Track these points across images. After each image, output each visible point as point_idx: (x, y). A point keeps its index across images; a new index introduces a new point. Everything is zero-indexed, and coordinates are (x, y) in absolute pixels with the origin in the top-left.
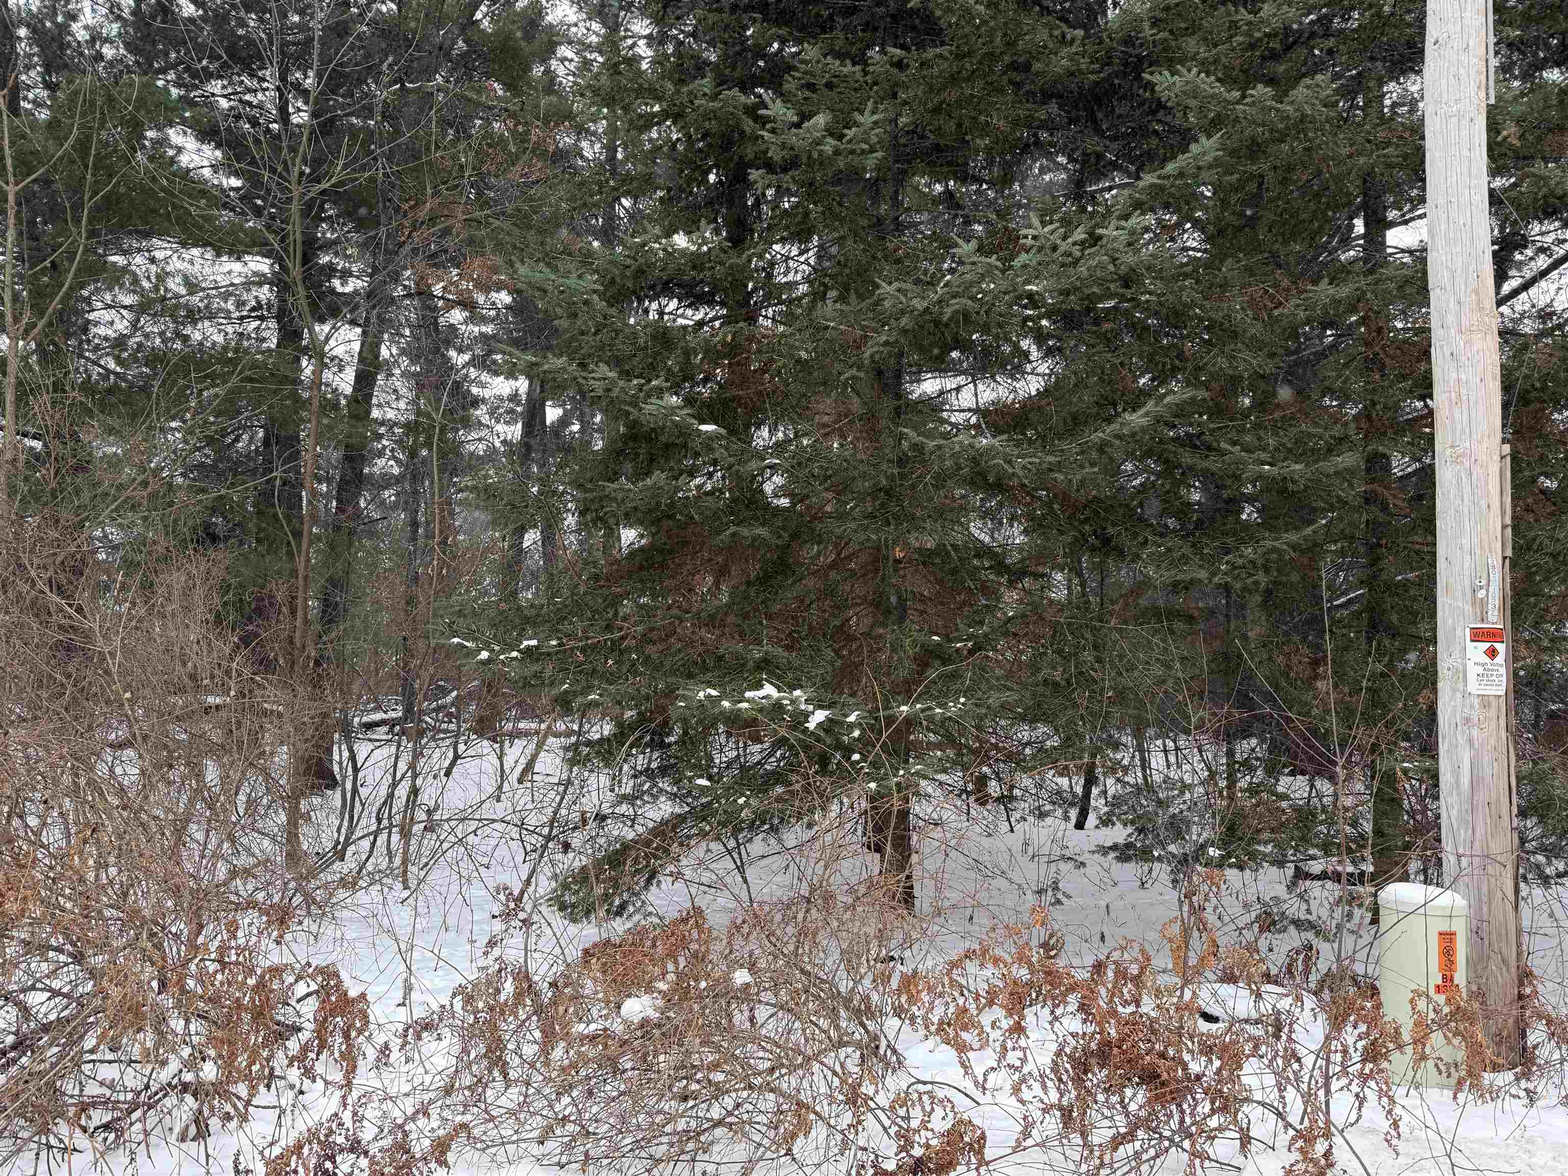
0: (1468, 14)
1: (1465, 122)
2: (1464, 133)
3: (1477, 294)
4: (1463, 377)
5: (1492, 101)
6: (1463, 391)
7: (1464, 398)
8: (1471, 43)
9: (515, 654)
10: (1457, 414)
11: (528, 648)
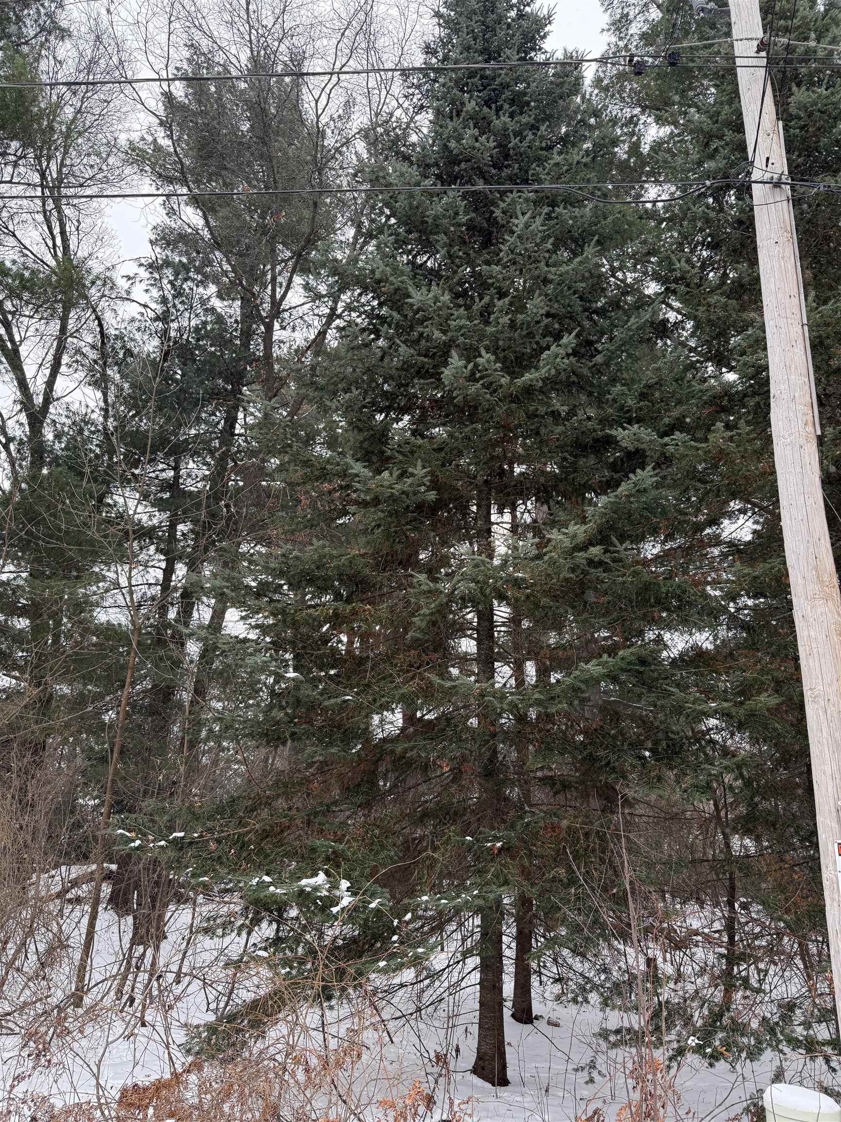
0: (793, 377)
1: (797, 448)
2: (797, 456)
3: (817, 571)
4: (812, 633)
5: (819, 433)
6: (814, 645)
7: (815, 650)
8: (797, 395)
9: (163, 843)
10: (811, 664)
11: (175, 839)
